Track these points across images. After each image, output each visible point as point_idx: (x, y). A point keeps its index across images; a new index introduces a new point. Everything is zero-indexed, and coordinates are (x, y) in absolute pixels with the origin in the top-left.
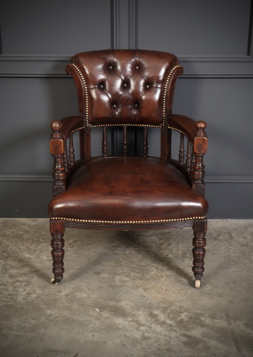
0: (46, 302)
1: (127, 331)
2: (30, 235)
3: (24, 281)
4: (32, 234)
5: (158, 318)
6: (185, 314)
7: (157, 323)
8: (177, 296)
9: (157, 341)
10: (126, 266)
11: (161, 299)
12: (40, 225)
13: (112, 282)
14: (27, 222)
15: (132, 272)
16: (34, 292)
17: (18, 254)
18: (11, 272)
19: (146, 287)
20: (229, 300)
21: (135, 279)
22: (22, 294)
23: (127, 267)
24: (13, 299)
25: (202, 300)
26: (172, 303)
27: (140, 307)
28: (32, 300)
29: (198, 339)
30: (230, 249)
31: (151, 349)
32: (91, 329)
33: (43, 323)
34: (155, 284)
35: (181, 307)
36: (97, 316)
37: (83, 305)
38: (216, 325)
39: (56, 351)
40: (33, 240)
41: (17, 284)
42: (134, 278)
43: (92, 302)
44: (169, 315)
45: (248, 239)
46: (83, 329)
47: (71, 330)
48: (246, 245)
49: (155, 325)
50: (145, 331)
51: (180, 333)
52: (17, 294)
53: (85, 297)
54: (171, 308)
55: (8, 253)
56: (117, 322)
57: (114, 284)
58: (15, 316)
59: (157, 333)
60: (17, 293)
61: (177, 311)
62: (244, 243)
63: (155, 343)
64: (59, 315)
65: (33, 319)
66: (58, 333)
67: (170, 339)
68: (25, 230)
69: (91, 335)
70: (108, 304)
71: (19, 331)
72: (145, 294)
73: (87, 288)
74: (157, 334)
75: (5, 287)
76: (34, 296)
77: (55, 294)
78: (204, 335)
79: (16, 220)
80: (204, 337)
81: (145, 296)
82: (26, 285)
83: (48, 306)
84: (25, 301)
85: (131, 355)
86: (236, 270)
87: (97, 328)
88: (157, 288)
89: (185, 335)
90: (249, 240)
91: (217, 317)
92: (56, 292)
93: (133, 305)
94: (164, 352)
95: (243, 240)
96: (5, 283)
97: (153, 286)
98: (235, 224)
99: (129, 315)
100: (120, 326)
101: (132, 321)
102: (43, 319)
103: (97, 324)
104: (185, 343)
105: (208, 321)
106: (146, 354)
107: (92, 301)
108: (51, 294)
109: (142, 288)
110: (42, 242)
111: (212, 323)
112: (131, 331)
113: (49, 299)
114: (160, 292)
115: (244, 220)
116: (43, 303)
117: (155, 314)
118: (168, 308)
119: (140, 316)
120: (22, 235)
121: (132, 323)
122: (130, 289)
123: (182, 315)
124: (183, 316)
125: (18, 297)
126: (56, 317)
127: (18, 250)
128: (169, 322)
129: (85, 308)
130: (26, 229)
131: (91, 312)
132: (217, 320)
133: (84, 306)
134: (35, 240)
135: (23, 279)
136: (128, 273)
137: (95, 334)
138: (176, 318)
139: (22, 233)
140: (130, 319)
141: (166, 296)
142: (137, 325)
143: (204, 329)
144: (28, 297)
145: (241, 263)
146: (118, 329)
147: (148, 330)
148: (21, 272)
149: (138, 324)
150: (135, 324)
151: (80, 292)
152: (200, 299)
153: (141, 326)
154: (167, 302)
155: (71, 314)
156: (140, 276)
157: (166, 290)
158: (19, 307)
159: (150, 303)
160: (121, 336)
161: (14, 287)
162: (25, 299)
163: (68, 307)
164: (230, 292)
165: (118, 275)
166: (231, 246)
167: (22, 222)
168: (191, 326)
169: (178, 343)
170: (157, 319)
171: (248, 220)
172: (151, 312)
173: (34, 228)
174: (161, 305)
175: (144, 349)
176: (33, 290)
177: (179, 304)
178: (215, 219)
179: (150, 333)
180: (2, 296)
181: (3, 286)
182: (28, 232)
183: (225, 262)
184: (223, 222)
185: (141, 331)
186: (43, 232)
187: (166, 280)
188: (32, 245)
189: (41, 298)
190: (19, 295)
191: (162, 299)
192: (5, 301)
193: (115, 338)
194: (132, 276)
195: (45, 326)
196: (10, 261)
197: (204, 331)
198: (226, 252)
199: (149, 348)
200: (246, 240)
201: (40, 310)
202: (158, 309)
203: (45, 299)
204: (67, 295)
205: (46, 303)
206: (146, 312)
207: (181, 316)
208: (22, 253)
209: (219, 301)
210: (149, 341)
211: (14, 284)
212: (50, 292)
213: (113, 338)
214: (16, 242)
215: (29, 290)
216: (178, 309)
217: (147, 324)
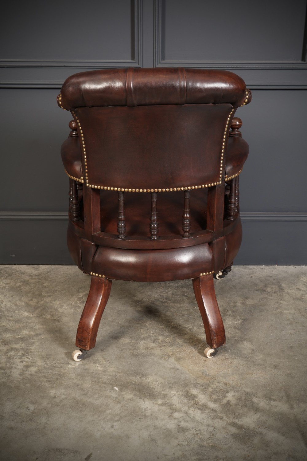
0: (49, 379)
1: (157, 419)
2: (30, 287)
3: (21, 349)
4: (32, 285)
5: (197, 399)
6: (232, 393)
7: (196, 407)
8: (219, 368)
9: (197, 434)
10: (152, 328)
11: (199, 373)
12: (44, 273)
13: (135, 349)
14: (27, 271)
15: (159, 335)
16: (34, 364)
17: (14, 312)
18: (4, 337)
19: (179, 356)
20: (287, 373)
21: (165, 346)
22: (18, 367)
23: (154, 329)
24: (6, 375)
25: (252, 374)
26: (214, 379)
27: (173, 384)
28: (31, 375)
29: (253, 431)
30: (282, 304)
31: (190, 446)
32: (109, 416)
33: (45, 409)
34: (190, 352)
35: (226, 384)
36: (116, 398)
37: (98, 382)
38: (275, 410)
39: (61, 451)
40: (33, 293)
41: (12, 353)
42: (163, 344)
43: (109, 377)
44: (211, 396)
45: (303, 291)
46: (99, 417)
47: (82, 418)
48: (301, 299)
49: (194, 410)
50: (180, 419)
51: (227, 421)
52: (12, 368)
53: (101, 371)
54: (213, 386)
55: (1, 311)
56: (143, 406)
57: (137, 352)
58: (7, 399)
59: (197, 422)
60: (12, 365)
61: (222, 390)
62: (297, 297)
63: (195, 436)
64: (66, 397)
65: (32, 402)
66: (65, 423)
67: (214, 431)
68: (24, 281)
69: (109, 425)
70: (131, 380)
71: (12, 420)
72: (178, 366)
73: (103, 357)
74: (197, 424)
76: (33, 369)
77: (61, 367)
78: (260, 423)
79: (13, 268)
80: (259, 428)
81: (178, 369)
82: (23, 355)
83: (51, 383)
85: (164, 455)
86: (292, 331)
87: (117, 415)
88: (193, 357)
89: (234, 425)
90: (303, 293)
91: (274, 398)
92: (63, 363)
93: (163, 381)
94: (208, 450)
97: (188, 355)
98: (284, 271)
99: (158, 396)
100: (147, 411)
101: (163, 405)
102: (45, 403)
103: (117, 409)
104: (236, 437)
105: (263, 404)
106: (184, 454)
107: (110, 375)
108: (55, 367)
109: (173, 357)
110: (45, 296)
111: (268, 406)
112: (163, 420)
113: (53, 374)
114: (198, 362)
115: (295, 266)
116: (45, 380)
117: (193, 395)
118: (209, 386)
119: (173, 397)
120: (20, 286)
121: (163, 408)
122: (159, 359)
123: (227, 394)
124: (230, 396)
125: (13, 371)
126: (63, 400)
127: (14, 307)
128: (212, 405)
129: (101, 387)
130: (26, 279)
131: (108, 392)
132: (274, 402)
133: (100, 384)
134: (37, 293)
135: (20, 346)
136: (155, 336)
137: (115, 424)
138: (221, 400)
139: (20, 284)
140: (160, 402)
141: (205, 369)
142: (170, 410)
143: (258, 415)
144: (25, 371)
145: (297, 323)
146: (145, 416)
147: (185, 417)
148: (17, 337)
149: (170, 408)
150: (167, 409)
151: (94, 364)
152: (250, 372)
153: (176, 411)
154: (207, 377)
155: (82, 395)
156: (171, 341)
157: (205, 361)
158: (14, 386)
159: (186, 378)
160: (149, 426)
161: (8, 358)
162: (21, 374)
163: (78, 386)
164: (288, 363)
165: (142, 339)
166: (282, 300)
167: (20, 271)
168: (241, 411)
169: (225, 436)
170: (196, 401)
171: (299, 266)
172: (187, 391)
173: (35, 278)
174: (200, 381)
175: (180, 446)
176: (32, 361)
177: (223, 380)
178: (259, 266)
179: (187, 422)
182: (28, 283)
183: (277, 321)
184: (269, 269)
185: (176, 419)
186: (46, 283)
187: (204, 346)
188: (32, 300)
189: (43, 372)
190: (14, 368)
191: (201, 373)
193: (142, 430)
194: (160, 341)
195: (48, 413)
196: (3, 322)
197: (259, 418)
198: (277, 308)
199: (187, 445)
200: (300, 292)
201: (42, 389)
202: (196, 387)
203: (48, 374)
204: (77, 368)
206: (181, 391)
207: (227, 397)
208: (19, 310)
209: (275, 375)
210: (187, 433)
211: (7, 352)
212: (55, 364)
213: (138, 430)
214: (12, 297)
215: (27, 362)
216: (222, 387)
217: (183, 409)
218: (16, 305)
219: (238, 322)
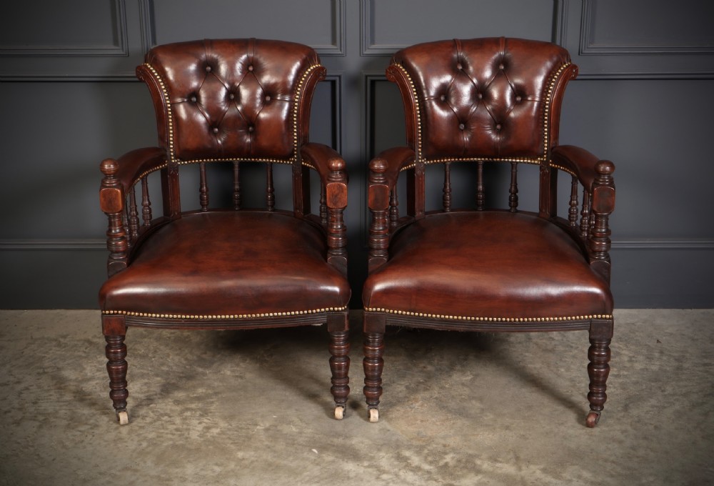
3: (198, 409)
5: (409, 461)
6: (451, 455)
7: (408, 469)
8: (438, 429)
11: (414, 434)
16: (216, 425)
17: (185, 367)
18: (176, 396)
19: (390, 416)
22: (197, 428)
24: (184, 437)
25: (478, 435)
26: (431, 440)
27: (381, 446)
28: (213, 437)
30: (526, 357)
32: (307, 478)
33: (233, 471)
34: (404, 412)
35: (445, 446)
36: (315, 460)
37: (294, 444)
38: (500, 472)
41: (188, 414)
43: (306, 439)
44: (426, 458)
46: (295, 478)
49: (405, 471)
50: (389, 480)
51: (442, 483)
52: (189, 429)
53: (296, 432)
54: (429, 447)
55: (168, 366)
56: (346, 468)
58: (188, 461)
59: (408, 484)
60: (189, 427)
61: (439, 451)
62: (548, 347)
64: (256, 459)
65: (216, 464)
70: (332, 441)
72: (389, 427)
73: (298, 418)
75: (169, 419)
76: (215, 431)
77: (249, 429)
81: (389, 430)
82: (201, 415)
84: (202, 439)
87: (316, 476)
88: (408, 417)
90: (557, 343)
91: (500, 459)
92: (250, 425)
93: (370, 443)
95: (548, 343)
96: (168, 412)
97: (402, 415)
99: (364, 457)
100: (350, 473)
101: (369, 466)
102: (232, 465)
103: (316, 471)
105: (486, 466)
107: (307, 437)
108: (241, 428)
111: (492, 468)
112: (368, 481)
113: (239, 436)
114: (413, 423)
116: (231, 441)
117: (405, 456)
118: (425, 447)
119: (381, 459)
121: (370, 470)
123: (446, 456)
124: (449, 458)
125: (191, 432)
126: (252, 462)
127: (184, 362)
128: (427, 467)
129: (296, 449)
131: (305, 454)
132: (500, 464)
133: (295, 446)
135: (197, 406)
138: (437, 462)
140: (366, 464)
141: (422, 430)
142: (378, 471)
143: (480, 477)
144: (206, 433)
146: (349, 478)
147: (394, 479)
148: (192, 396)
150: (374, 471)
151: (287, 424)
152: (476, 433)
153: (384, 473)
154: (423, 439)
155: (275, 457)
157: (422, 421)
158: (194, 448)
159: (398, 440)
161: (183, 419)
162: (201, 435)
163: (269, 448)
164: (523, 423)
166: (527, 351)
168: (460, 473)
170: (408, 463)
172: (398, 452)
174: (415, 443)
176: (213, 422)
177: (443, 442)
180: (166, 431)
181: (166, 417)
183: (517, 377)
185: (383, 480)
187: (422, 406)
188: (205, 353)
189: (227, 434)
190: (192, 429)
191: (416, 435)
192: (171, 439)
195: (236, 475)
196: (173, 379)
197: (481, 479)
198: (519, 362)
200: (552, 343)
201: (227, 451)
202: (409, 449)
203: (234, 435)
204: (267, 430)
205: (236, 441)
206: (391, 452)
208: (191, 365)
209: (505, 436)
211: (182, 413)
214: (180, 349)
215: (207, 423)
216: (440, 448)
217: (392, 471)
218: (186, 359)
219: (467, 378)
